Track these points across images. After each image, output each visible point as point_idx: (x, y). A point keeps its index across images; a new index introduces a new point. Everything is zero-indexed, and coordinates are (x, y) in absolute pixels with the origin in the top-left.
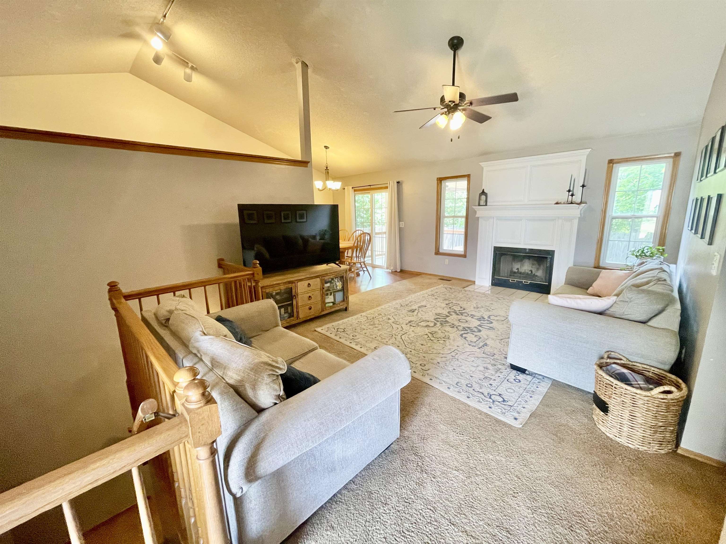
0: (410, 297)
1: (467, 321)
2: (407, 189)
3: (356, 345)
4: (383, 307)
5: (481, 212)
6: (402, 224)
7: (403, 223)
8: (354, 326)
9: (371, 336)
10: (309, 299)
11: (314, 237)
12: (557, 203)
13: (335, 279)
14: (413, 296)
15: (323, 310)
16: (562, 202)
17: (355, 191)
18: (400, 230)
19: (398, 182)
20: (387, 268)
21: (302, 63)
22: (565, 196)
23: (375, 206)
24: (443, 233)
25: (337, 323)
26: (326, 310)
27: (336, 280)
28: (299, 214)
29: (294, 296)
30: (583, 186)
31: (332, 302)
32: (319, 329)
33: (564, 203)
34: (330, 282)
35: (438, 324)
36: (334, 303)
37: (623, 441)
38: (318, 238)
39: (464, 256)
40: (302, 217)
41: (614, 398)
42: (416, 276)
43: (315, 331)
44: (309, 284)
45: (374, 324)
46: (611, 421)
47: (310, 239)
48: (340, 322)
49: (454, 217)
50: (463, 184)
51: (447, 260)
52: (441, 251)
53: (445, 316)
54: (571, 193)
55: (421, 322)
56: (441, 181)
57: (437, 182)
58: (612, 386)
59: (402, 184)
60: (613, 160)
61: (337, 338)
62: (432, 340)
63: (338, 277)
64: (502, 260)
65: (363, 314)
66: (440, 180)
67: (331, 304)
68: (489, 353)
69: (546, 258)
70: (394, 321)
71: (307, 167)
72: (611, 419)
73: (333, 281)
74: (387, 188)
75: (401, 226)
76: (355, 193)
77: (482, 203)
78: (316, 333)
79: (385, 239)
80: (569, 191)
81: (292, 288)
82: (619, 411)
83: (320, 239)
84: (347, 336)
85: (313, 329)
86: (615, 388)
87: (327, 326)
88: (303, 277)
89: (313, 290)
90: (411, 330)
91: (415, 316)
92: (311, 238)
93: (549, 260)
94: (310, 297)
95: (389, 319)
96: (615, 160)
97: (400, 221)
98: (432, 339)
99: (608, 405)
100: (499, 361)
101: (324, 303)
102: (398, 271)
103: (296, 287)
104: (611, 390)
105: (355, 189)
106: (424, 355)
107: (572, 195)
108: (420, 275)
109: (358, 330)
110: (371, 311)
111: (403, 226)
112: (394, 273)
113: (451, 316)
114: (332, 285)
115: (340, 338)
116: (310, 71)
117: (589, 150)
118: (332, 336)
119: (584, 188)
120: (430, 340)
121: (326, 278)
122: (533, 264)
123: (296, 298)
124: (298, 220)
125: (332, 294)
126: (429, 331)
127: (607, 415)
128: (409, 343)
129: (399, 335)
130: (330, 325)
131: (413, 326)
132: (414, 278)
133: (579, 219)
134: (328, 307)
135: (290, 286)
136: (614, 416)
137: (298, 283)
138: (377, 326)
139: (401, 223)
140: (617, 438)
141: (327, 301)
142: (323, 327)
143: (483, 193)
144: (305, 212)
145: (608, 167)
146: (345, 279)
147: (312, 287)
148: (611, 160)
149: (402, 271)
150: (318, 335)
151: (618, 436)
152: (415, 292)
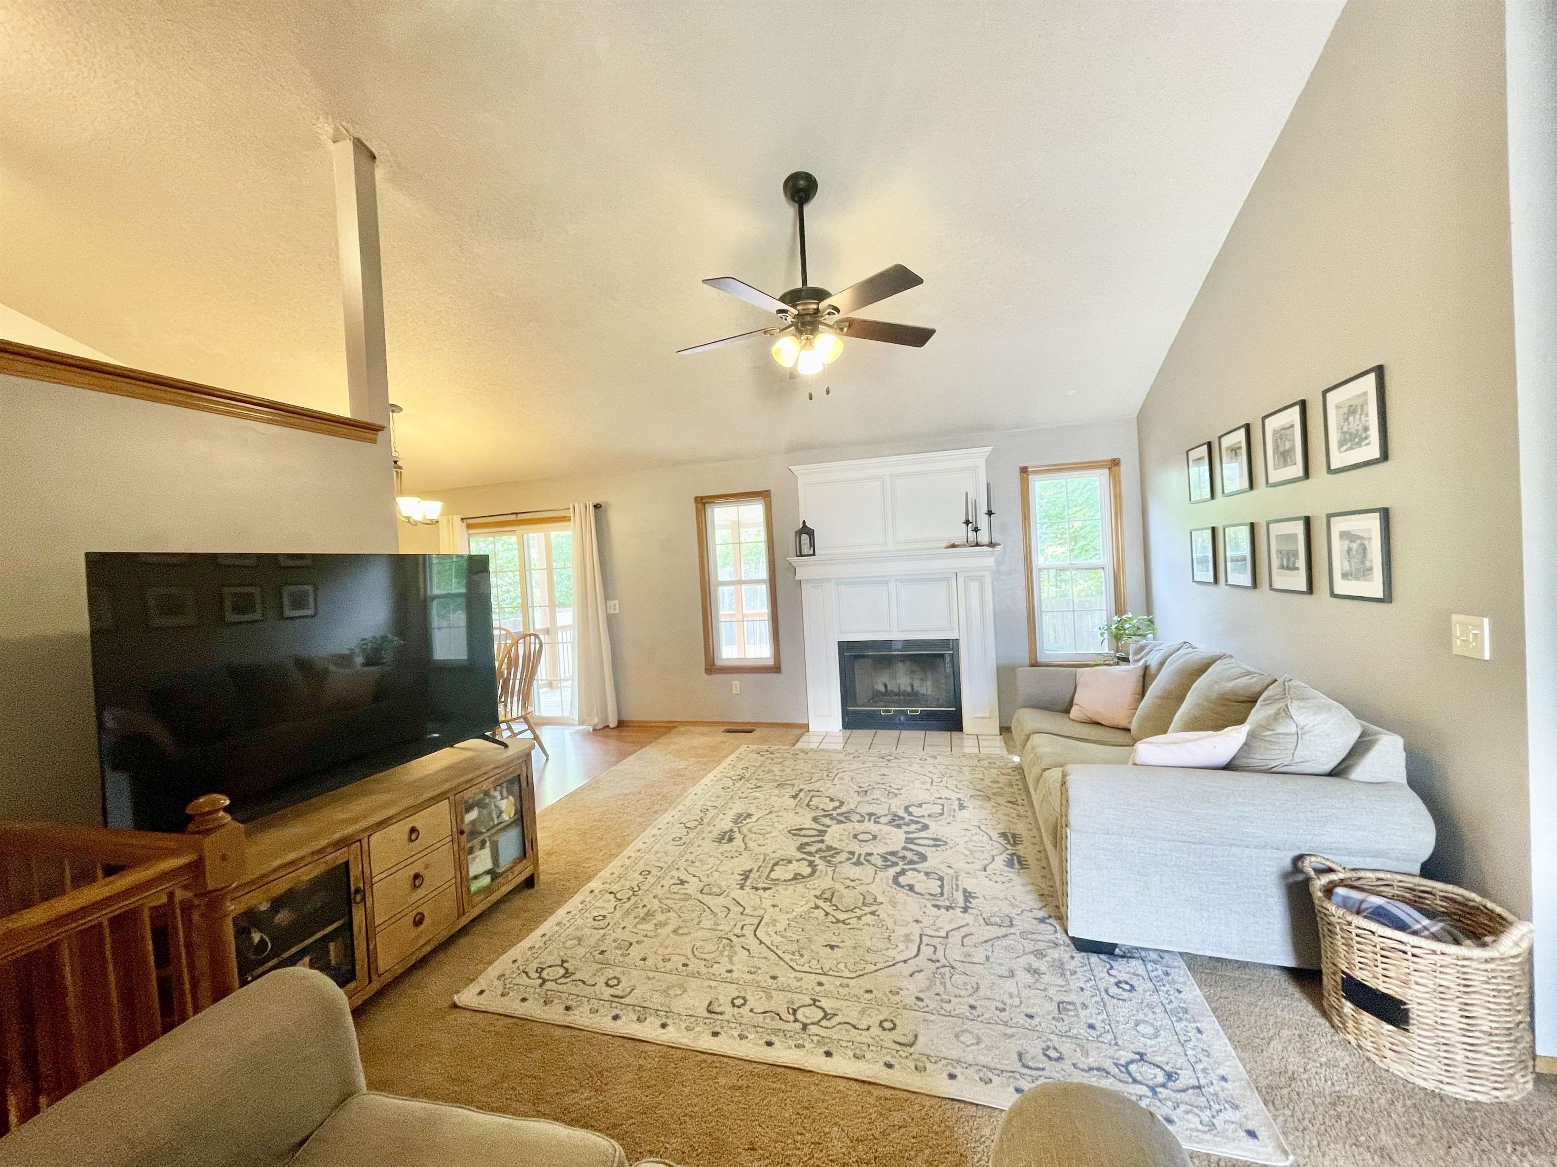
0: (692, 796)
1: (875, 837)
2: (618, 522)
3: (638, 1019)
4: (638, 844)
5: (806, 569)
6: (615, 606)
7: (617, 602)
8: (592, 941)
9: (669, 965)
10: (415, 887)
11: (345, 660)
12: (949, 546)
13: (493, 792)
14: (698, 789)
15: (462, 913)
16: (960, 544)
17: (469, 526)
18: (611, 620)
19: (597, 507)
20: (582, 722)
21: (355, 145)
22: (960, 533)
23: (530, 565)
24: (718, 622)
25: (525, 944)
26: (473, 907)
27: (497, 794)
28: (292, 594)
29: (357, 891)
30: (989, 513)
31: (488, 872)
32: (467, 997)
33: (965, 546)
34: (480, 805)
35: (821, 865)
36: (493, 873)
37: (1459, 1090)
38: (359, 660)
39: (776, 669)
40: (299, 602)
41: (1417, 983)
42: (666, 733)
43: (455, 1006)
44: (413, 830)
45: (649, 914)
46: (1421, 1045)
47: (332, 668)
48: (534, 938)
49: (741, 582)
50: (755, 511)
51: (737, 683)
52: (718, 663)
53: (815, 833)
54: (971, 526)
55: (772, 870)
56: (704, 504)
57: (697, 507)
58: (1405, 953)
59: (606, 510)
60: (1027, 467)
61: (554, 1014)
62: (843, 922)
63: (500, 785)
64: (856, 667)
65: (594, 884)
66: (702, 502)
67: (487, 880)
68: (998, 920)
69: (942, 656)
70: (702, 884)
71: (374, 441)
72: (1419, 1038)
73: (487, 801)
74: (565, 519)
75: (611, 611)
76: (471, 531)
77: (806, 549)
78: (464, 1018)
79: (569, 645)
80: (967, 522)
81: (347, 863)
82: (1437, 1013)
83: (366, 664)
84: (589, 990)
85: (443, 1003)
86: (1413, 955)
87: (493, 971)
88: (391, 812)
89: (428, 849)
90: (767, 903)
91: (744, 852)
92: (336, 664)
93: (948, 659)
94: (416, 876)
95: (682, 882)
96: (1030, 467)
97: (607, 598)
98: (842, 916)
99: (1405, 1004)
100: (1039, 937)
101: (463, 879)
102: (613, 724)
103: (365, 855)
104: (1405, 964)
105: (469, 521)
106: (865, 982)
107: (976, 530)
108: (674, 727)
109: (613, 954)
110: (615, 866)
111: (617, 611)
112: (601, 731)
113: (829, 830)
114: (485, 812)
115: (568, 1008)
116: (380, 173)
117: (990, 449)
118: (533, 1009)
119: (992, 516)
120: (838, 921)
121: (468, 794)
122: (913, 672)
123: (364, 899)
124: (288, 613)
125: (488, 844)
126: (813, 892)
127: (1407, 1030)
128: (793, 954)
129: (748, 931)
130: (502, 964)
131: (765, 889)
132: (663, 740)
133: (992, 575)
134: (479, 891)
135: (339, 857)
136: (1426, 1030)
137: (375, 838)
138: (661, 917)
139: (611, 603)
140: (1446, 1087)
141: (474, 870)
142: (481, 983)
143: (806, 530)
144: (309, 588)
145: (1022, 480)
146: (524, 784)
147: (424, 839)
148: (1024, 467)
149: (621, 724)
150: (474, 1025)
151: (1446, 1080)
152: (695, 781)
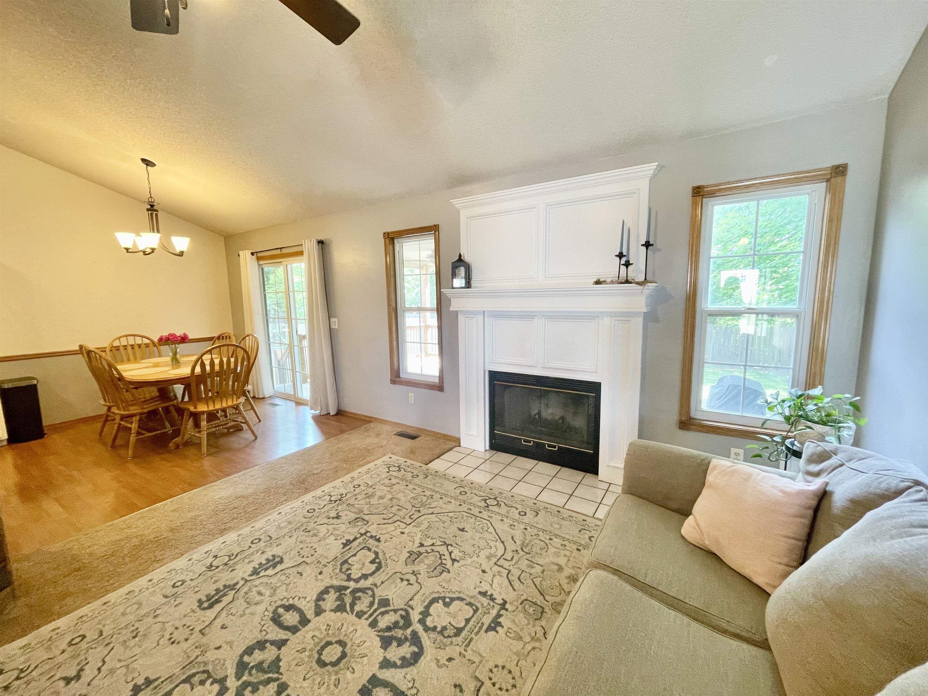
6: (334, 323)
12: (598, 282)
16: (609, 280)
17: (258, 258)
18: (331, 332)
19: (321, 242)
20: (314, 408)
23: (293, 288)
24: (404, 341)
30: (647, 245)
33: (612, 282)
39: (440, 388)
49: (420, 309)
50: (427, 246)
51: (412, 394)
52: (403, 375)
53: (296, 621)
54: (623, 261)
56: (392, 240)
57: (387, 242)
59: (328, 245)
60: (703, 187)
64: (507, 396)
66: (391, 238)
69: (586, 397)
74: (301, 253)
75: (333, 326)
76: (261, 262)
77: (459, 282)
80: (621, 256)
93: (591, 401)
96: (708, 186)
97: (329, 316)
102: (332, 413)
105: (257, 255)
107: (627, 264)
108: (369, 422)
111: (337, 327)
112: (324, 418)
113: (314, 620)
117: (654, 165)
119: (650, 248)
122: (565, 405)
133: (644, 315)
139: (332, 320)
143: (460, 261)
145: (694, 204)
148: (699, 187)
149: (340, 413)
